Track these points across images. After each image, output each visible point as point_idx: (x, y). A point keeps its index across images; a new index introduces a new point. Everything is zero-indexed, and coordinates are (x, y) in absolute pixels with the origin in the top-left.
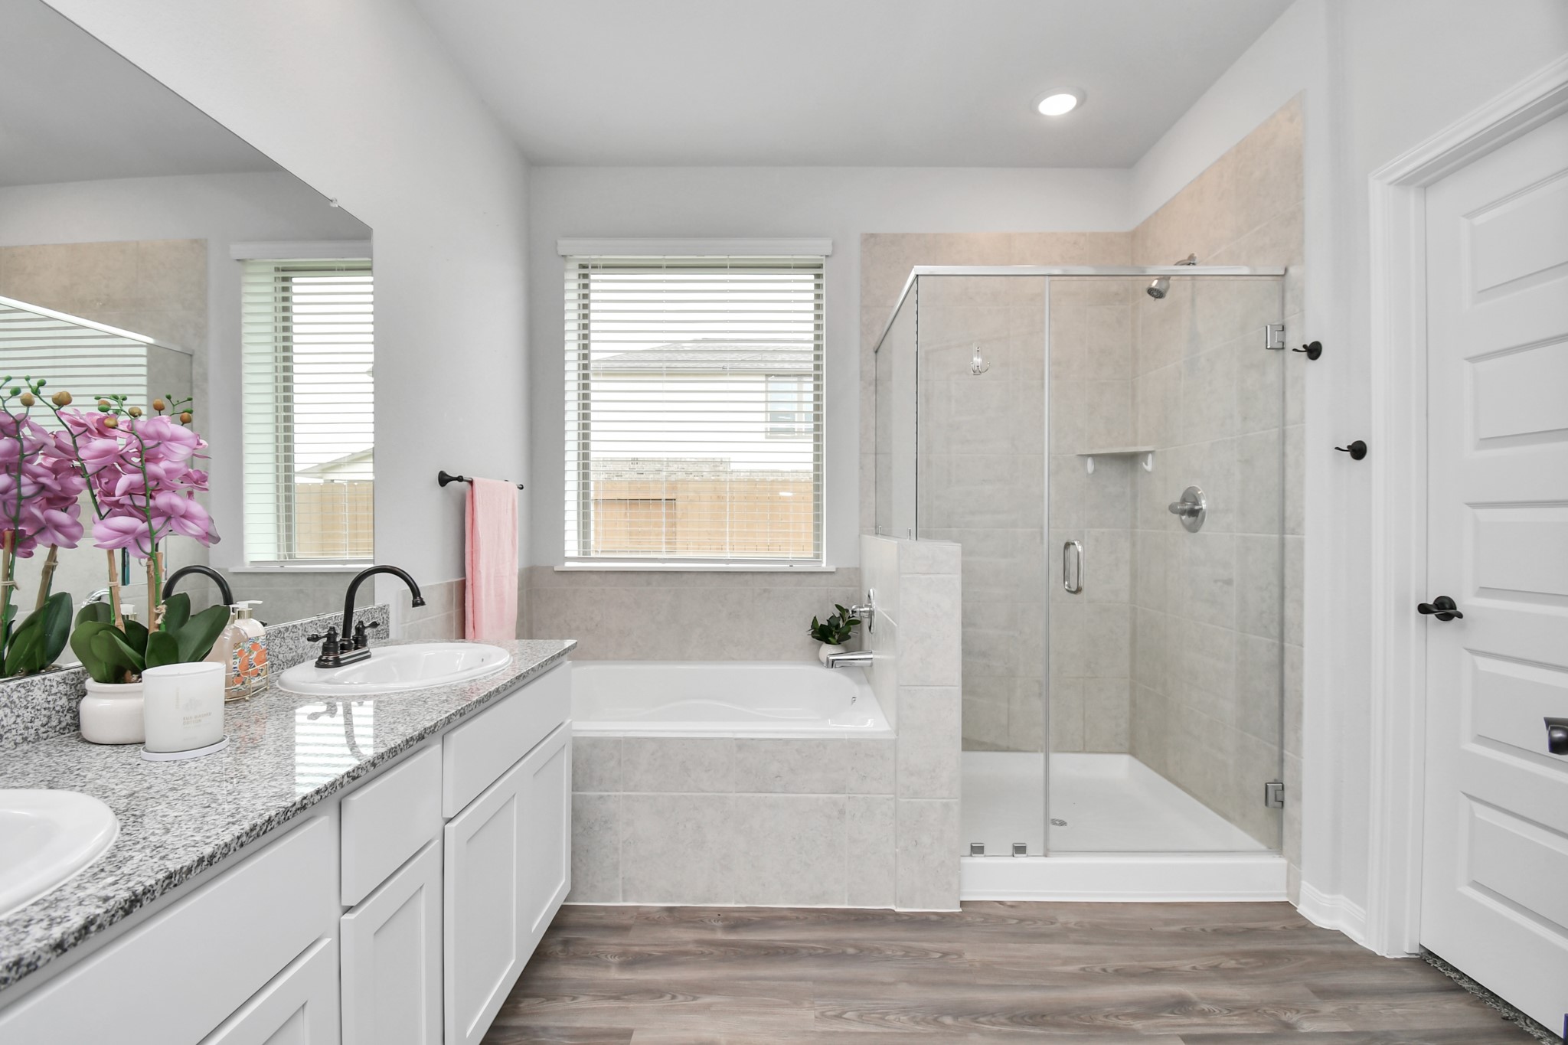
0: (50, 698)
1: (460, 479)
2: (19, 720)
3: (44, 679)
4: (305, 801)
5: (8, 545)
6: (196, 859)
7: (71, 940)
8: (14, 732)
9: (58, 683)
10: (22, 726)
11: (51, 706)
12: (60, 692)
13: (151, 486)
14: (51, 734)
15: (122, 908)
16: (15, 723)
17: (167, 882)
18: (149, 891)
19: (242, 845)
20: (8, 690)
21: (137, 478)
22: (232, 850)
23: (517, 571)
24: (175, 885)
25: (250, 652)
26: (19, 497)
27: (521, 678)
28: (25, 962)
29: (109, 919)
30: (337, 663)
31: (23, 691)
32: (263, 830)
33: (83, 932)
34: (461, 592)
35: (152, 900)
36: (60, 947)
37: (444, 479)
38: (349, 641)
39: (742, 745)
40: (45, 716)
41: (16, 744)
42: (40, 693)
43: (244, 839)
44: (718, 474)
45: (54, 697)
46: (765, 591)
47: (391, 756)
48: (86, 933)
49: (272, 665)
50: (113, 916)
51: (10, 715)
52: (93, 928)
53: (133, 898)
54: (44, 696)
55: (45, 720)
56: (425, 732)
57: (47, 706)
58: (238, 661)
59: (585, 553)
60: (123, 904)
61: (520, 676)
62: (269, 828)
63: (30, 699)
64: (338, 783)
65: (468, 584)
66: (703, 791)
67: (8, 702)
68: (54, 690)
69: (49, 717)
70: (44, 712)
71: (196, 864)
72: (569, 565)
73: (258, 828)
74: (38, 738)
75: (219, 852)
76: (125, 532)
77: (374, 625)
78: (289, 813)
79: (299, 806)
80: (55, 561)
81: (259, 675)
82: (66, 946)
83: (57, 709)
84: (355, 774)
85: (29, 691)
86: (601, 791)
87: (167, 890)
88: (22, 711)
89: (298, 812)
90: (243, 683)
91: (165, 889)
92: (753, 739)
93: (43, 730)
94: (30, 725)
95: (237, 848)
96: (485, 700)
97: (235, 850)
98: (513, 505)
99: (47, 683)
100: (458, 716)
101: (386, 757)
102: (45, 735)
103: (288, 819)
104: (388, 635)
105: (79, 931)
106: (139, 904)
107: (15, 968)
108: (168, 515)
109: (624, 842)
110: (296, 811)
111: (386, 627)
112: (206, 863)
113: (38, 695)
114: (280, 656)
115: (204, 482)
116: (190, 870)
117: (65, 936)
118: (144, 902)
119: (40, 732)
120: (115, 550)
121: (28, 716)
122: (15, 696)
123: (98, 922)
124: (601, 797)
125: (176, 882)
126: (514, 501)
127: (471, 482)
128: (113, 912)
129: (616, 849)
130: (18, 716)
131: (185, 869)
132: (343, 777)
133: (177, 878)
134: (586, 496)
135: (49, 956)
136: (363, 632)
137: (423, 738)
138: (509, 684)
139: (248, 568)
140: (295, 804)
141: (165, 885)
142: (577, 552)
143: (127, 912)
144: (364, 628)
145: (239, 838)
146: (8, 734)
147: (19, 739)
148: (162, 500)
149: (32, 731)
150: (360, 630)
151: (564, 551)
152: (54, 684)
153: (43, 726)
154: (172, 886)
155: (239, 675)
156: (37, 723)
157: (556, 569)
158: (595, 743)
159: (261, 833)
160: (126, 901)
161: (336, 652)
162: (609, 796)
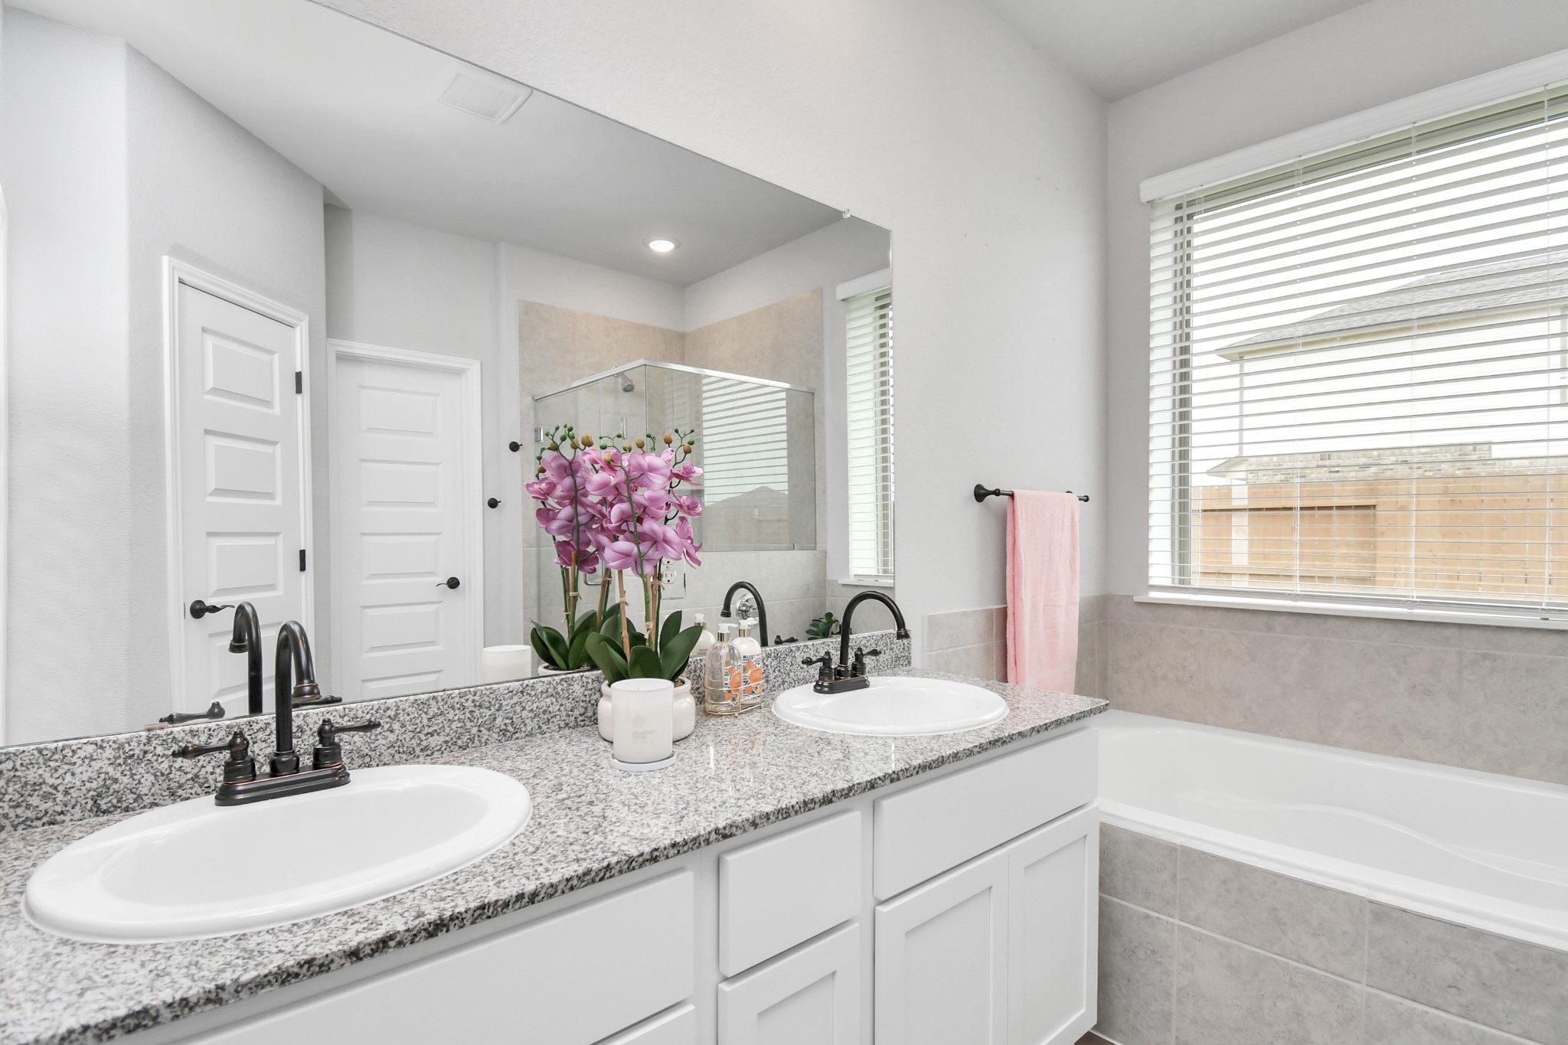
0: (586, 693)
1: (997, 493)
2: (562, 708)
3: (582, 676)
4: (655, 853)
5: (573, 562)
6: (515, 894)
7: (368, 950)
8: (558, 717)
9: (593, 681)
10: (565, 714)
11: (588, 699)
12: (594, 688)
13: (640, 514)
14: (587, 723)
15: (425, 930)
16: (559, 710)
17: (479, 912)
18: (458, 918)
19: (572, 888)
20: (554, 683)
21: (625, 506)
22: (559, 892)
23: (1078, 600)
24: (489, 917)
25: (745, 670)
26: (579, 525)
27: (999, 743)
28: (317, 962)
29: (410, 938)
30: (833, 690)
31: (565, 685)
32: (600, 877)
33: (381, 945)
34: (1001, 620)
35: (461, 927)
36: (355, 955)
37: (980, 494)
38: (846, 668)
39: (1382, 913)
40: (582, 707)
41: (560, 728)
42: (579, 687)
43: (575, 882)
44: (1467, 465)
45: (590, 692)
46: (1485, 657)
47: (780, 817)
48: (384, 947)
49: (784, 682)
50: (415, 935)
51: (555, 703)
52: (392, 943)
53: (438, 922)
54: (582, 690)
55: (582, 710)
56: (834, 795)
57: (584, 699)
58: (728, 677)
59: (1181, 582)
60: (427, 926)
61: (996, 741)
62: (608, 875)
63: (571, 691)
64: (702, 839)
65: (1010, 612)
66: (1307, 963)
67: (553, 693)
68: (590, 686)
69: (586, 709)
70: (582, 704)
71: (514, 900)
72: (1155, 596)
73: (593, 874)
74: (577, 726)
75: (543, 892)
76: (627, 555)
77: (875, 653)
78: (634, 864)
79: (648, 857)
80: (610, 577)
81: (753, 692)
82: (362, 955)
83: (592, 702)
84: (727, 831)
85: (570, 685)
86: (1147, 908)
87: (478, 920)
88: (564, 702)
89: (648, 863)
90: (734, 700)
91: (476, 918)
92: (1404, 911)
93: (581, 718)
94: (570, 713)
95: (566, 891)
96: (934, 765)
97: (563, 892)
98: (1073, 520)
99: (584, 679)
100: (888, 781)
101: (772, 818)
102: (582, 723)
103: (634, 869)
104: (909, 663)
105: (377, 943)
106: (445, 929)
107: (307, 966)
108: (656, 541)
109: (1180, 989)
110: (644, 862)
111: (907, 654)
112: (526, 900)
113: (577, 689)
114: (792, 674)
115: (696, 507)
116: (506, 904)
117: (361, 946)
118: (451, 928)
119: (578, 720)
120: (624, 570)
121: (569, 706)
122: (559, 688)
123: (398, 939)
124: (1147, 917)
125: (490, 914)
126: (1073, 515)
127: (1012, 496)
128: (415, 932)
129: (1168, 995)
130: (562, 705)
131: (500, 903)
132: (710, 833)
133: (491, 909)
134: (1184, 507)
135: (343, 961)
136: (862, 659)
137: (831, 801)
138: (978, 749)
139: (852, 581)
140: (642, 854)
141: (476, 914)
142: (1170, 580)
143: (431, 935)
144: (862, 655)
145: (568, 880)
146: (554, 719)
147: (562, 724)
148: (648, 525)
149: (573, 719)
150: (859, 657)
151: (1146, 577)
152: (590, 681)
153: (581, 715)
154: (484, 917)
155: (730, 691)
156: (576, 713)
157: (1137, 599)
158: (1141, 842)
159: (598, 879)
160: (430, 924)
161: (830, 678)
162: (1158, 918)
